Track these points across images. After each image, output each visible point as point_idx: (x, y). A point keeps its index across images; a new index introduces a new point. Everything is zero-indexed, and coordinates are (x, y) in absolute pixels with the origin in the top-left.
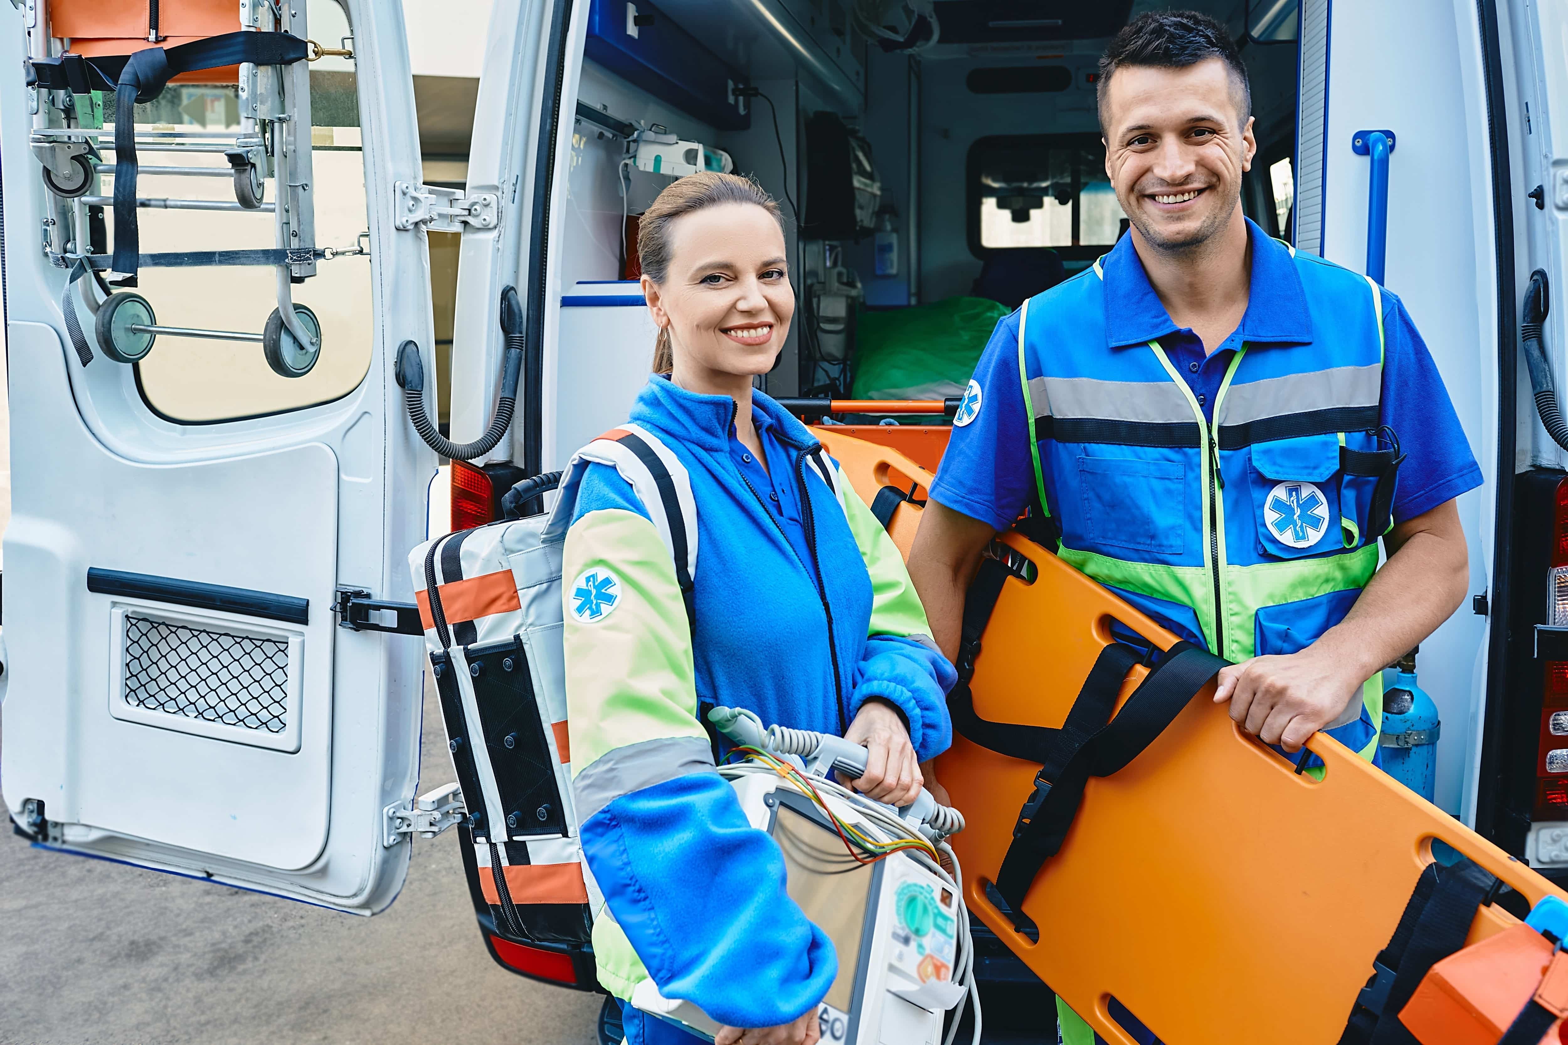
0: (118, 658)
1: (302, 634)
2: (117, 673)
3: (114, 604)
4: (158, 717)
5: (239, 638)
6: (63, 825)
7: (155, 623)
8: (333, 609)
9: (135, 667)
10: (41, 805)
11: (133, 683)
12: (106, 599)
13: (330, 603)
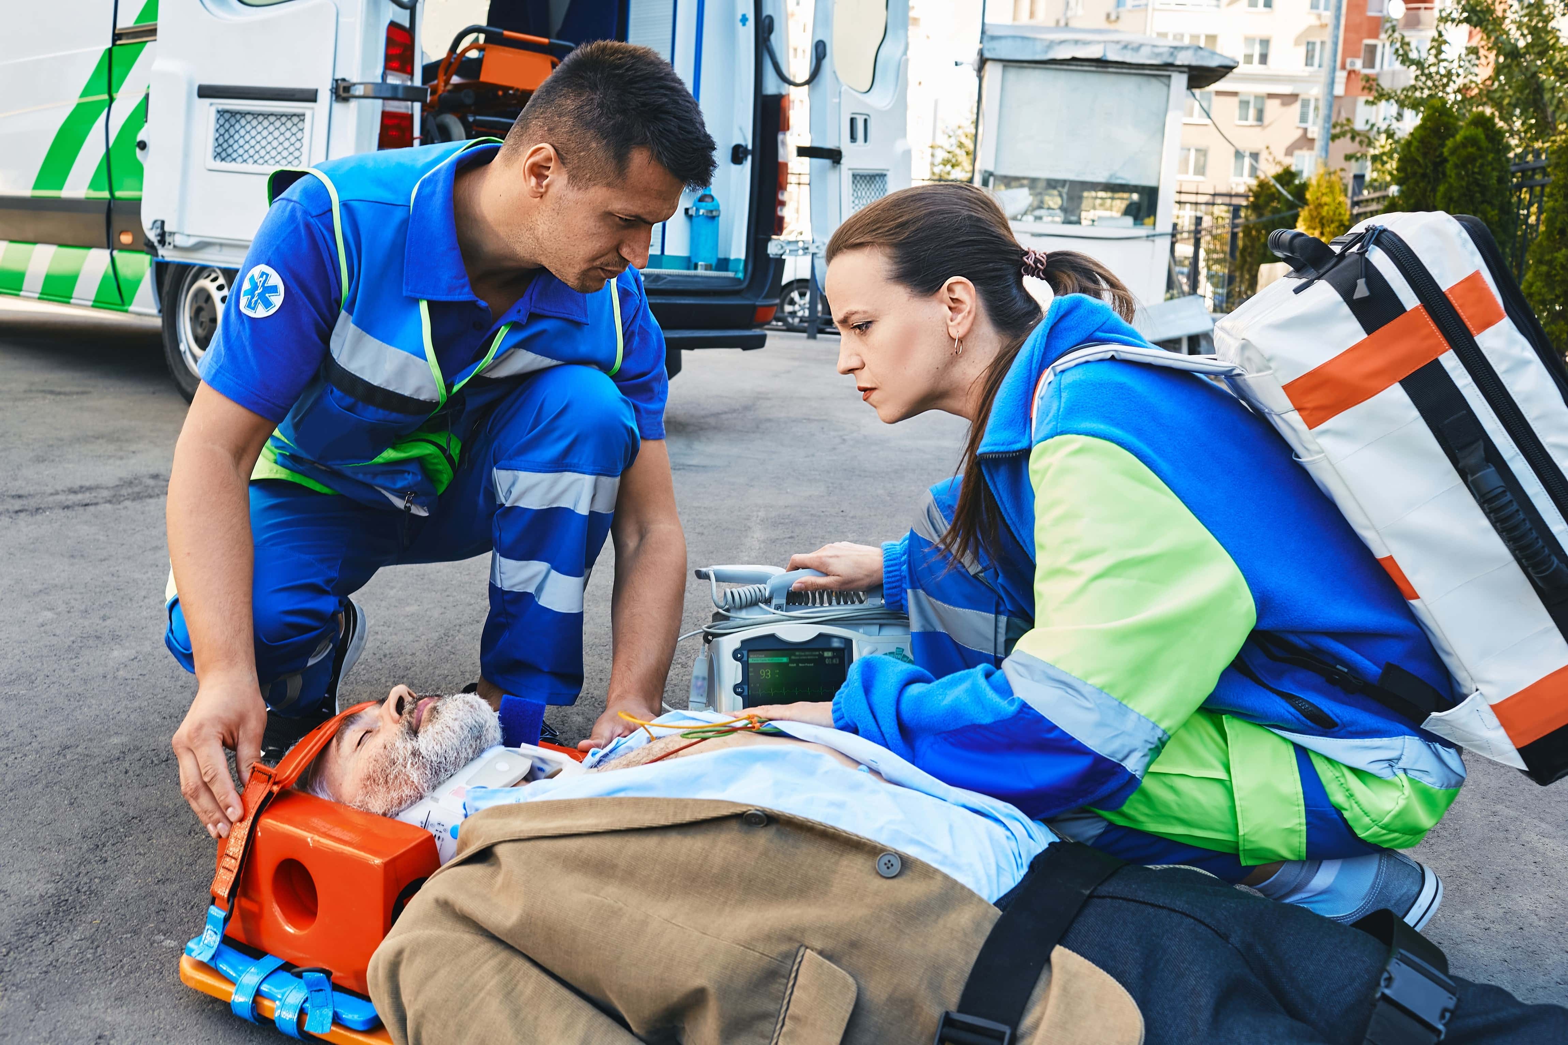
0: (211, 135)
1: (312, 108)
2: (211, 143)
3: (211, 104)
4: (232, 166)
5: (279, 116)
6: (174, 233)
7: (233, 113)
8: (331, 90)
9: (221, 140)
10: (163, 222)
11: (219, 150)
12: (208, 101)
13: (330, 87)
